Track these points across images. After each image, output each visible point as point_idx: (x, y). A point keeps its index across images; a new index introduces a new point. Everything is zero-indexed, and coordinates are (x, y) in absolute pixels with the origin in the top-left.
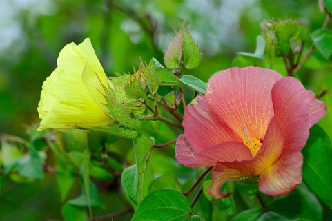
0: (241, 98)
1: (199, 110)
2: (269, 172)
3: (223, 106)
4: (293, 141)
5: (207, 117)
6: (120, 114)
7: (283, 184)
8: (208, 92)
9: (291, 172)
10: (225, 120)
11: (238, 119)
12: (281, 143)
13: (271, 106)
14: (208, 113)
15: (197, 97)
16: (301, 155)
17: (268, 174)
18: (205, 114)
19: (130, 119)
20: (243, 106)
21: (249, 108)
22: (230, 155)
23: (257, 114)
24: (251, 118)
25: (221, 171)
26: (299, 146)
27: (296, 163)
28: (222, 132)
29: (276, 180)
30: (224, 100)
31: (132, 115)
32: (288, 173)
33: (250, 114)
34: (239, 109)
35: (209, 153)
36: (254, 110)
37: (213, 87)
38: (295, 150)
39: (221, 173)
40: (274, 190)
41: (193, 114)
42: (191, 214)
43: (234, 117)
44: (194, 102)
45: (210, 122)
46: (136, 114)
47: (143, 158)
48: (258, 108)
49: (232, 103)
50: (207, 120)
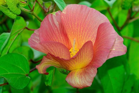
0: (81, 24)
1: (55, 19)
2: (76, 72)
3: (68, 24)
4: (96, 61)
5: (57, 25)
6: (11, 2)
7: (80, 82)
8: (63, 12)
9: (87, 78)
10: (67, 32)
11: (74, 34)
12: (91, 59)
13: (95, 36)
14: (59, 24)
15: (57, 12)
16: (97, 71)
17: (75, 73)
18: (57, 23)
19: (15, 7)
20: (80, 28)
21: (83, 31)
22: (58, 52)
23: (86, 36)
24: (81, 37)
25: (49, 59)
26: (98, 65)
27: (92, 74)
28: (61, 38)
29: (77, 78)
30: (71, 20)
31: (18, 5)
32: (85, 78)
33: (82, 35)
34: (77, 29)
35: (47, 45)
36: (85, 34)
37: (67, 11)
38: (94, 66)
39: (49, 60)
40: (74, 83)
41: (50, 20)
42: (27, 75)
43: (72, 33)
44: (54, 14)
45: (57, 29)
46: (20, 5)
47: (16, 31)
48: (88, 34)
49: (74, 24)
50: (56, 27)
